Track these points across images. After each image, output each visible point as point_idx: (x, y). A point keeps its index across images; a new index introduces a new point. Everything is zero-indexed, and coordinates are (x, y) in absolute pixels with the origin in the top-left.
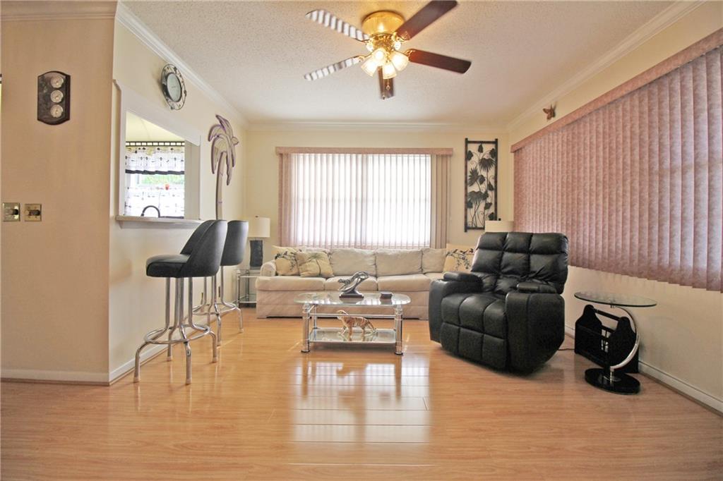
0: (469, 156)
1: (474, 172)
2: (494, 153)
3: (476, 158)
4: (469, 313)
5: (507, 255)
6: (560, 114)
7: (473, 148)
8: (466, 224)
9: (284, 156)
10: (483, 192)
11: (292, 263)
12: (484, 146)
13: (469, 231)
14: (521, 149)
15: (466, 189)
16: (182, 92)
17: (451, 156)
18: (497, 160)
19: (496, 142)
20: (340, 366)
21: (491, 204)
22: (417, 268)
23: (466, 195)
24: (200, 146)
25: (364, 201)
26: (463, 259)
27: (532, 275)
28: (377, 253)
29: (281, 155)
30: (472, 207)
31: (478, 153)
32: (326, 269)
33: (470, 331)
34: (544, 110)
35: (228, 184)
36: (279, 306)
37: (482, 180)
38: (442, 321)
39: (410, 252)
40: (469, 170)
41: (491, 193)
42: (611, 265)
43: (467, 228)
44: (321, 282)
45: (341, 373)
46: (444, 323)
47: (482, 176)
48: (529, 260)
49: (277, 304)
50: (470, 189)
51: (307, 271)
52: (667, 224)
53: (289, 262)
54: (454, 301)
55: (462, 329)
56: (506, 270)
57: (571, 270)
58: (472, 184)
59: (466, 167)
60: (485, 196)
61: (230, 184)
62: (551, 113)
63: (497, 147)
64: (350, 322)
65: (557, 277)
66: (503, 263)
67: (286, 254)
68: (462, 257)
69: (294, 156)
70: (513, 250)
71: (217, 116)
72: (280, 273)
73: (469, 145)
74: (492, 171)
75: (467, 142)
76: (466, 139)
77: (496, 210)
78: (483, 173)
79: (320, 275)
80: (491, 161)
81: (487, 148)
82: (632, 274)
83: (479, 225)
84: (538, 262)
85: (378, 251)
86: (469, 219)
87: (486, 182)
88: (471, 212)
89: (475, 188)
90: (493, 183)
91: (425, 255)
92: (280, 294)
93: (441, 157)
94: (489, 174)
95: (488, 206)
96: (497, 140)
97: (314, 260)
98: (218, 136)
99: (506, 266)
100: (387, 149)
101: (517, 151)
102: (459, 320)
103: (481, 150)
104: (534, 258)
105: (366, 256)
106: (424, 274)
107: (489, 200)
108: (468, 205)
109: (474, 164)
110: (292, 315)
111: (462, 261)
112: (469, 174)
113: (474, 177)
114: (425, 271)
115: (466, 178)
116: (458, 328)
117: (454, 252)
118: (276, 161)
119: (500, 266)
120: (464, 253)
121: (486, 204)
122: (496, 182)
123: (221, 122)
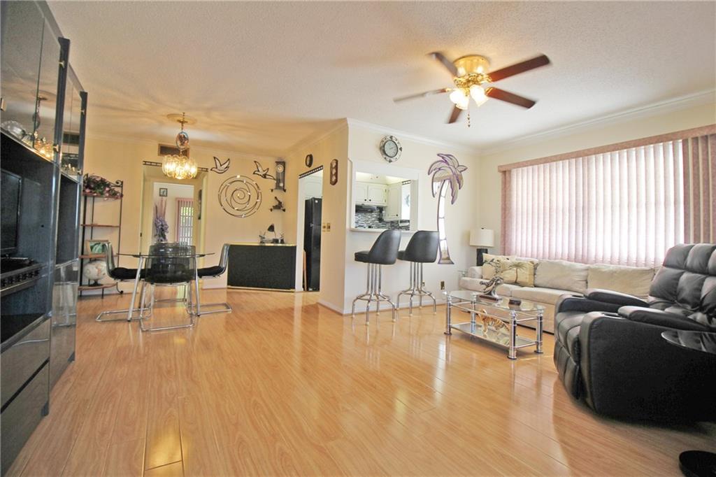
9: (506, 173)
11: (496, 269)
16: (398, 149)
24: (418, 181)
25: (586, 209)
29: (504, 172)
32: (525, 278)
35: (452, 203)
39: (634, 270)
44: (508, 289)
51: (505, 278)
53: (494, 268)
61: (455, 203)
64: (485, 320)
67: (492, 261)
69: (514, 172)
70: (692, 270)
71: (438, 155)
72: (484, 277)
79: (516, 283)
97: (515, 269)
98: (439, 169)
100: (613, 145)
118: (499, 176)
119: (676, 291)
123: (443, 158)
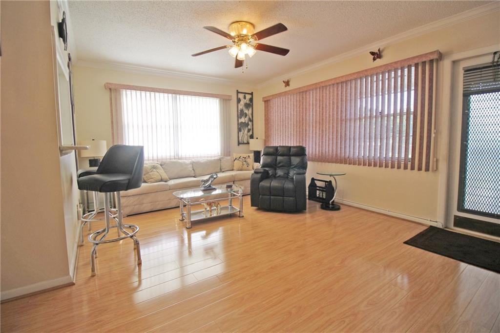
0: (239, 101)
1: (242, 111)
2: (251, 100)
3: (242, 102)
4: (276, 189)
5: (279, 158)
6: (293, 86)
7: (241, 96)
8: (239, 141)
9: (114, 91)
10: (247, 122)
12: (246, 95)
13: (240, 145)
14: (269, 100)
15: (238, 120)
17: (230, 100)
18: (252, 104)
19: (252, 94)
20: (204, 233)
21: (250, 129)
22: (218, 169)
23: (238, 124)
26: (245, 161)
27: (293, 166)
28: (194, 162)
30: (241, 131)
31: (244, 100)
32: (165, 176)
33: (275, 197)
34: (283, 81)
36: (137, 206)
37: (246, 115)
38: (260, 195)
40: (239, 109)
41: (250, 123)
42: (322, 159)
43: (239, 144)
44: (163, 185)
45: (205, 237)
46: (261, 196)
47: (246, 113)
48: (290, 159)
49: (135, 205)
50: (240, 121)
51: (152, 178)
52: (348, 141)
54: (265, 184)
55: (272, 197)
56: (279, 165)
57: (309, 163)
58: (241, 118)
59: (238, 107)
60: (248, 125)
62: (287, 83)
63: (252, 96)
64: (210, 204)
65: (304, 166)
66: (278, 162)
68: (244, 160)
70: (281, 155)
71: (69, 54)
73: (239, 94)
74: (250, 110)
75: (238, 92)
76: (237, 91)
77: (253, 133)
78: (246, 111)
79: (162, 180)
80: (249, 105)
81: (248, 97)
82: (333, 162)
83: (245, 142)
84: (295, 160)
85: (193, 160)
86: (240, 139)
87: (247, 117)
88: (241, 134)
89: (242, 120)
90: (251, 118)
91: (222, 161)
92: (137, 197)
93: (225, 100)
94: (248, 112)
95: (249, 131)
96: (252, 93)
97: (154, 170)
99: (279, 163)
101: (267, 101)
102: (270, 192)
103: (245, 98)
104: (292, 158)
105: (187, 165)
106: (223, 172)
107: (249, 127)
108: (239, 130)
109: (241, 106)
110: (148, 210)
111: (244, 163)
112: (239, 112)
113: (241, 114)
114: (223, 170)
115: (238, 114)
116: (269, 197)
117: (239, 158)
119: (276, 163)
120: (245, 158)
121: (248, 129)
122: (252, 117)
123: (70, 59)
